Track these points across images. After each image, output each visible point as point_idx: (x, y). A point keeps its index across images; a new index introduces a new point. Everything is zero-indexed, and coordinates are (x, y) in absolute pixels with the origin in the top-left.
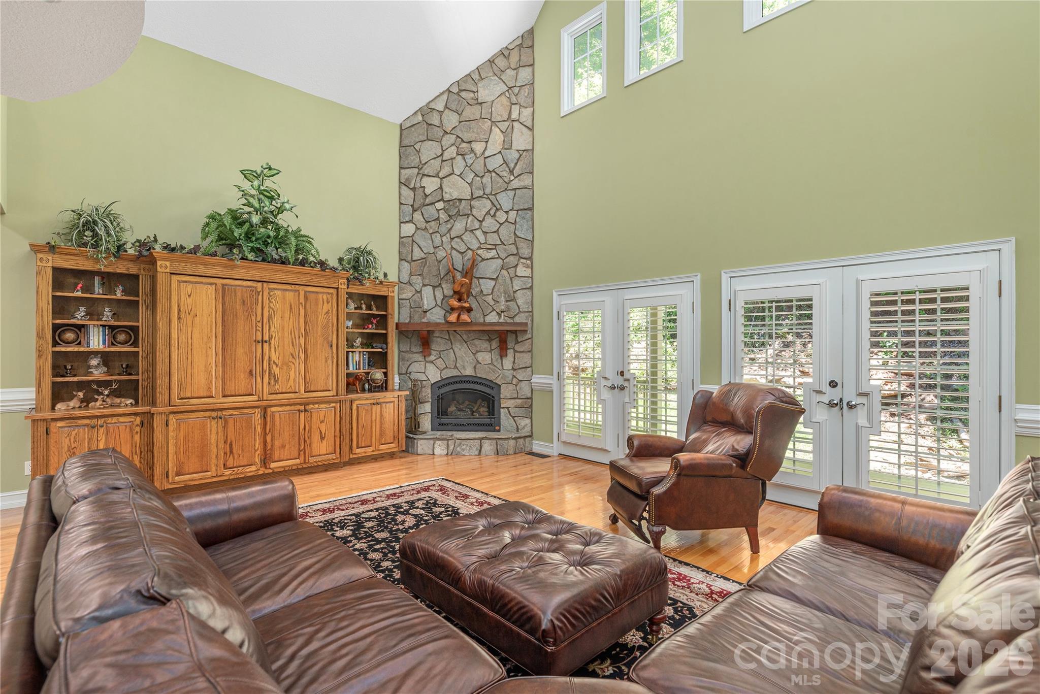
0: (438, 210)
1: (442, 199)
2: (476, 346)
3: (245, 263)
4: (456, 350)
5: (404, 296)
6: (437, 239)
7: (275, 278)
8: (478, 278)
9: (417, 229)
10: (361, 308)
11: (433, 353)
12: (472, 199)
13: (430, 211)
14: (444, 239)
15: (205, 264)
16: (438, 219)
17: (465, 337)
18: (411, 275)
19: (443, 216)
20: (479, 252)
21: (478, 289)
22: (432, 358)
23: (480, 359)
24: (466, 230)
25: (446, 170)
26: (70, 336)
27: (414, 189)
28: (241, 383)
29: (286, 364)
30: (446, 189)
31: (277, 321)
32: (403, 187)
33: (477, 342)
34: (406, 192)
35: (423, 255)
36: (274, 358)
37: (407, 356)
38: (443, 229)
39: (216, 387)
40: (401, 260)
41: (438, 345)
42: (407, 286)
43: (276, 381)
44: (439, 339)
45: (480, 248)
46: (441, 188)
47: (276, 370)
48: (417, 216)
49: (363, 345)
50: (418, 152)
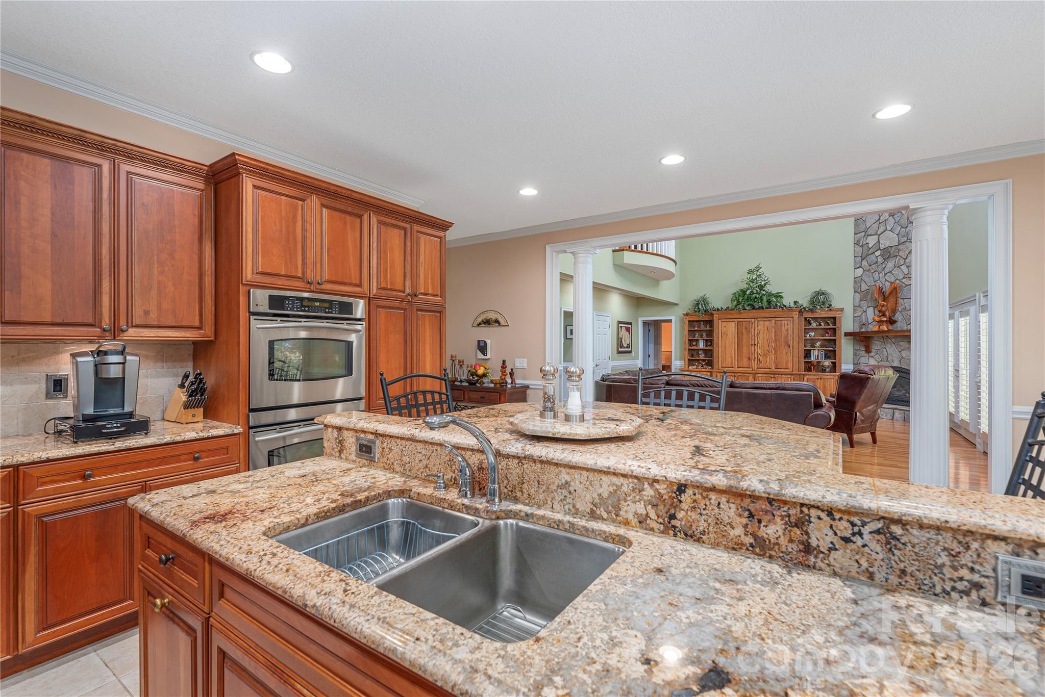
0: (877, 257)
1: (879, 249)
2: (901, 346)
3: (745, 311)
4: (888, 349)
5: (856, 315)
6: (876, 276)
7: (759, 316)
8: (903, 299)
9: (864, 271)
10: (820, 325)
11: (873, 351)
12: (899, 244)
13: (872, 257)
14: (881, 275)
15: (731, 314)
16: (877, 262)
17: (893, 340)
18: (861, 300)
19: (880, 260)
20: (903, 281)
21: (903, 307)
22: (872, 354)
23: (904, 355)
24: (895, 267)
25: (882, 229)
26: (694, 343)
27: (862, 246)
28: (745, 362)
29: (765, 355)
30: (882, 242)
31: (761, 335)
32: (856, 246)
33: (902, 343)
34: (859, 249)
35: (867, 288)
36: (759, 352)
37: (858, 353)
38: (880, 269)
39: (735, 364)
40: (855, 292)
41: (876, 345)
42: (859, 308)
43: (760, 363)
44: (877, 342)
45: (904, 278)
46: (879, 241)
47: (760, 358)
48: (864, 263)
49: (822, 346)
50: (864, 221)
